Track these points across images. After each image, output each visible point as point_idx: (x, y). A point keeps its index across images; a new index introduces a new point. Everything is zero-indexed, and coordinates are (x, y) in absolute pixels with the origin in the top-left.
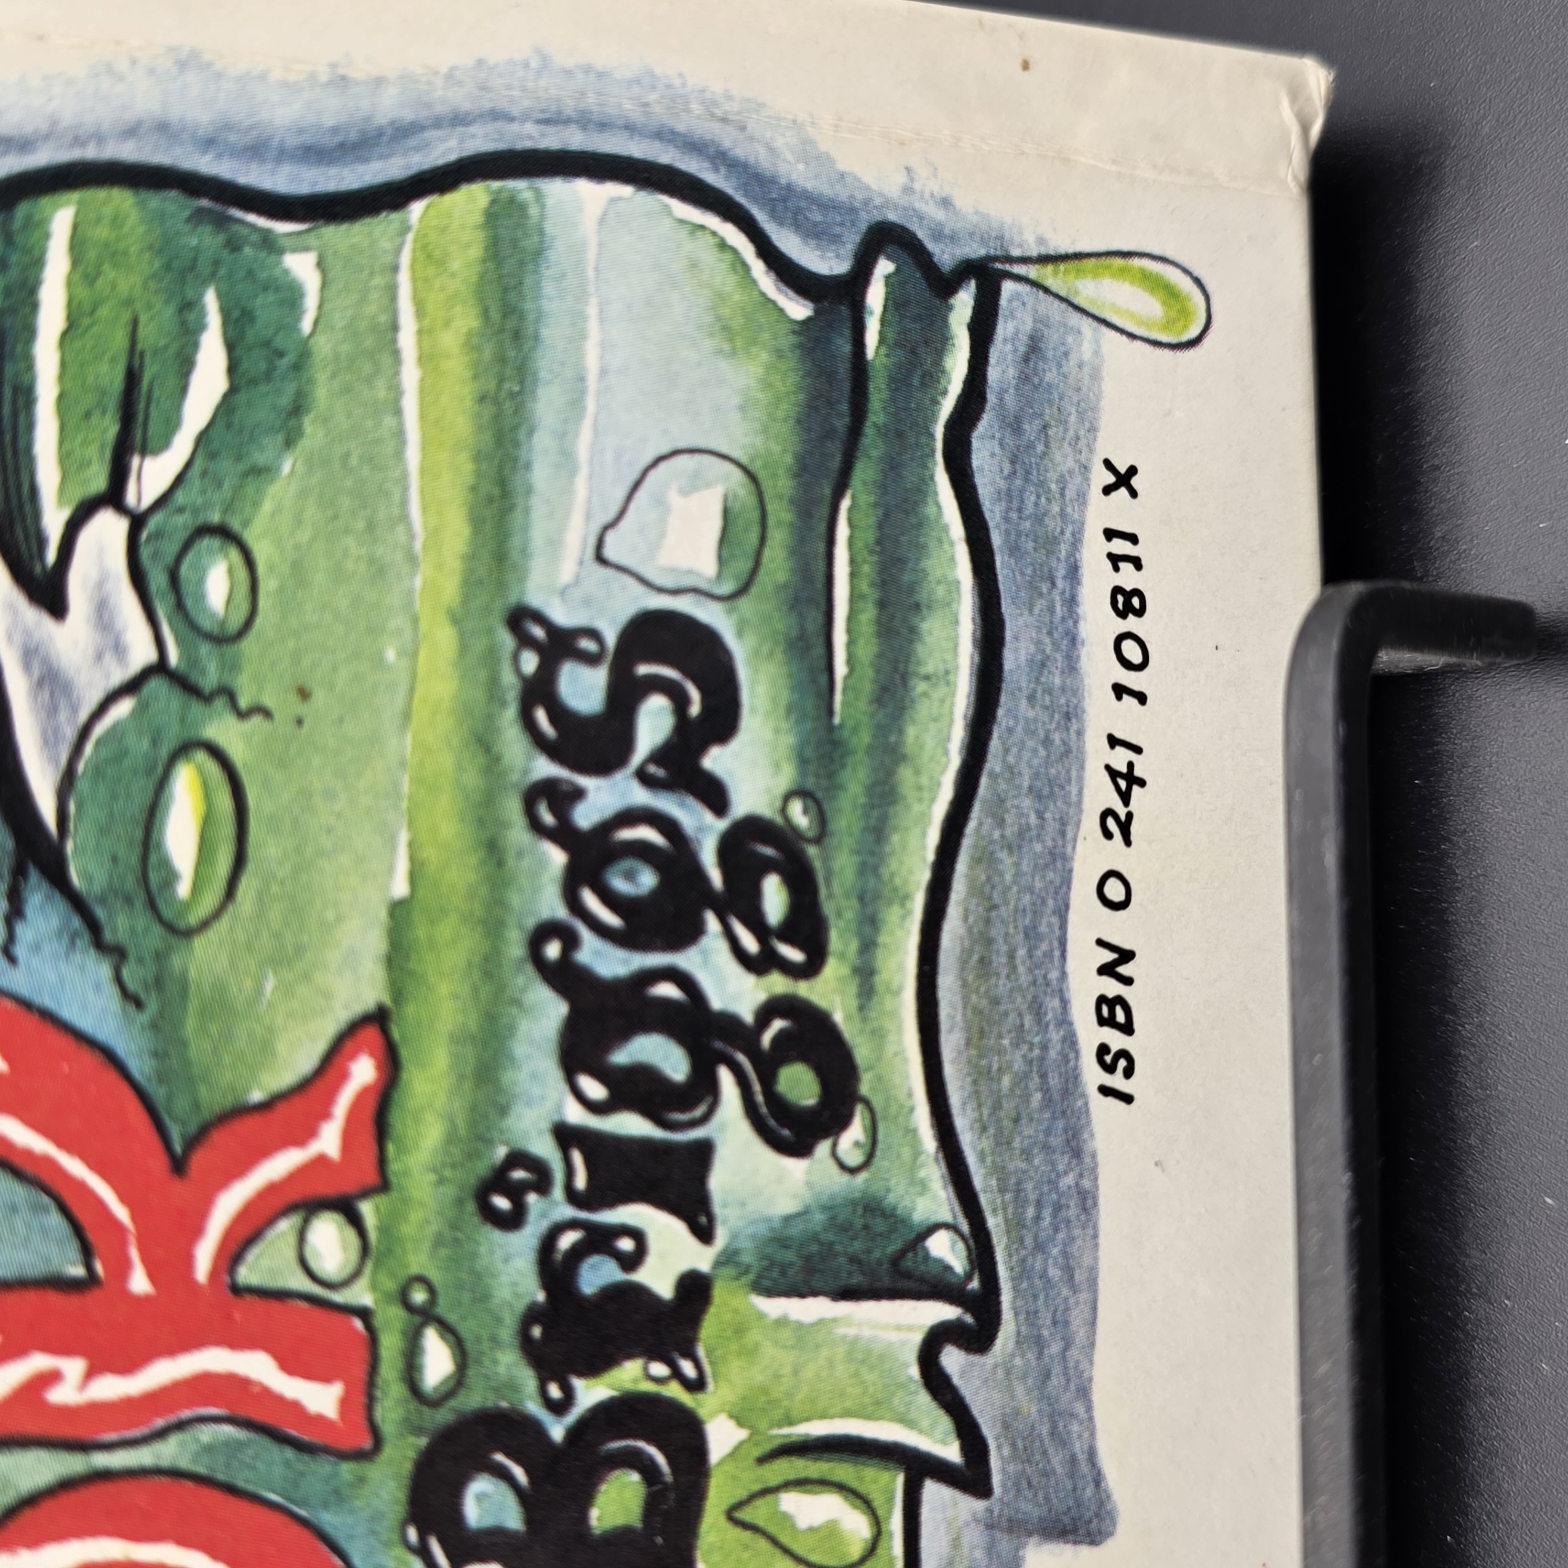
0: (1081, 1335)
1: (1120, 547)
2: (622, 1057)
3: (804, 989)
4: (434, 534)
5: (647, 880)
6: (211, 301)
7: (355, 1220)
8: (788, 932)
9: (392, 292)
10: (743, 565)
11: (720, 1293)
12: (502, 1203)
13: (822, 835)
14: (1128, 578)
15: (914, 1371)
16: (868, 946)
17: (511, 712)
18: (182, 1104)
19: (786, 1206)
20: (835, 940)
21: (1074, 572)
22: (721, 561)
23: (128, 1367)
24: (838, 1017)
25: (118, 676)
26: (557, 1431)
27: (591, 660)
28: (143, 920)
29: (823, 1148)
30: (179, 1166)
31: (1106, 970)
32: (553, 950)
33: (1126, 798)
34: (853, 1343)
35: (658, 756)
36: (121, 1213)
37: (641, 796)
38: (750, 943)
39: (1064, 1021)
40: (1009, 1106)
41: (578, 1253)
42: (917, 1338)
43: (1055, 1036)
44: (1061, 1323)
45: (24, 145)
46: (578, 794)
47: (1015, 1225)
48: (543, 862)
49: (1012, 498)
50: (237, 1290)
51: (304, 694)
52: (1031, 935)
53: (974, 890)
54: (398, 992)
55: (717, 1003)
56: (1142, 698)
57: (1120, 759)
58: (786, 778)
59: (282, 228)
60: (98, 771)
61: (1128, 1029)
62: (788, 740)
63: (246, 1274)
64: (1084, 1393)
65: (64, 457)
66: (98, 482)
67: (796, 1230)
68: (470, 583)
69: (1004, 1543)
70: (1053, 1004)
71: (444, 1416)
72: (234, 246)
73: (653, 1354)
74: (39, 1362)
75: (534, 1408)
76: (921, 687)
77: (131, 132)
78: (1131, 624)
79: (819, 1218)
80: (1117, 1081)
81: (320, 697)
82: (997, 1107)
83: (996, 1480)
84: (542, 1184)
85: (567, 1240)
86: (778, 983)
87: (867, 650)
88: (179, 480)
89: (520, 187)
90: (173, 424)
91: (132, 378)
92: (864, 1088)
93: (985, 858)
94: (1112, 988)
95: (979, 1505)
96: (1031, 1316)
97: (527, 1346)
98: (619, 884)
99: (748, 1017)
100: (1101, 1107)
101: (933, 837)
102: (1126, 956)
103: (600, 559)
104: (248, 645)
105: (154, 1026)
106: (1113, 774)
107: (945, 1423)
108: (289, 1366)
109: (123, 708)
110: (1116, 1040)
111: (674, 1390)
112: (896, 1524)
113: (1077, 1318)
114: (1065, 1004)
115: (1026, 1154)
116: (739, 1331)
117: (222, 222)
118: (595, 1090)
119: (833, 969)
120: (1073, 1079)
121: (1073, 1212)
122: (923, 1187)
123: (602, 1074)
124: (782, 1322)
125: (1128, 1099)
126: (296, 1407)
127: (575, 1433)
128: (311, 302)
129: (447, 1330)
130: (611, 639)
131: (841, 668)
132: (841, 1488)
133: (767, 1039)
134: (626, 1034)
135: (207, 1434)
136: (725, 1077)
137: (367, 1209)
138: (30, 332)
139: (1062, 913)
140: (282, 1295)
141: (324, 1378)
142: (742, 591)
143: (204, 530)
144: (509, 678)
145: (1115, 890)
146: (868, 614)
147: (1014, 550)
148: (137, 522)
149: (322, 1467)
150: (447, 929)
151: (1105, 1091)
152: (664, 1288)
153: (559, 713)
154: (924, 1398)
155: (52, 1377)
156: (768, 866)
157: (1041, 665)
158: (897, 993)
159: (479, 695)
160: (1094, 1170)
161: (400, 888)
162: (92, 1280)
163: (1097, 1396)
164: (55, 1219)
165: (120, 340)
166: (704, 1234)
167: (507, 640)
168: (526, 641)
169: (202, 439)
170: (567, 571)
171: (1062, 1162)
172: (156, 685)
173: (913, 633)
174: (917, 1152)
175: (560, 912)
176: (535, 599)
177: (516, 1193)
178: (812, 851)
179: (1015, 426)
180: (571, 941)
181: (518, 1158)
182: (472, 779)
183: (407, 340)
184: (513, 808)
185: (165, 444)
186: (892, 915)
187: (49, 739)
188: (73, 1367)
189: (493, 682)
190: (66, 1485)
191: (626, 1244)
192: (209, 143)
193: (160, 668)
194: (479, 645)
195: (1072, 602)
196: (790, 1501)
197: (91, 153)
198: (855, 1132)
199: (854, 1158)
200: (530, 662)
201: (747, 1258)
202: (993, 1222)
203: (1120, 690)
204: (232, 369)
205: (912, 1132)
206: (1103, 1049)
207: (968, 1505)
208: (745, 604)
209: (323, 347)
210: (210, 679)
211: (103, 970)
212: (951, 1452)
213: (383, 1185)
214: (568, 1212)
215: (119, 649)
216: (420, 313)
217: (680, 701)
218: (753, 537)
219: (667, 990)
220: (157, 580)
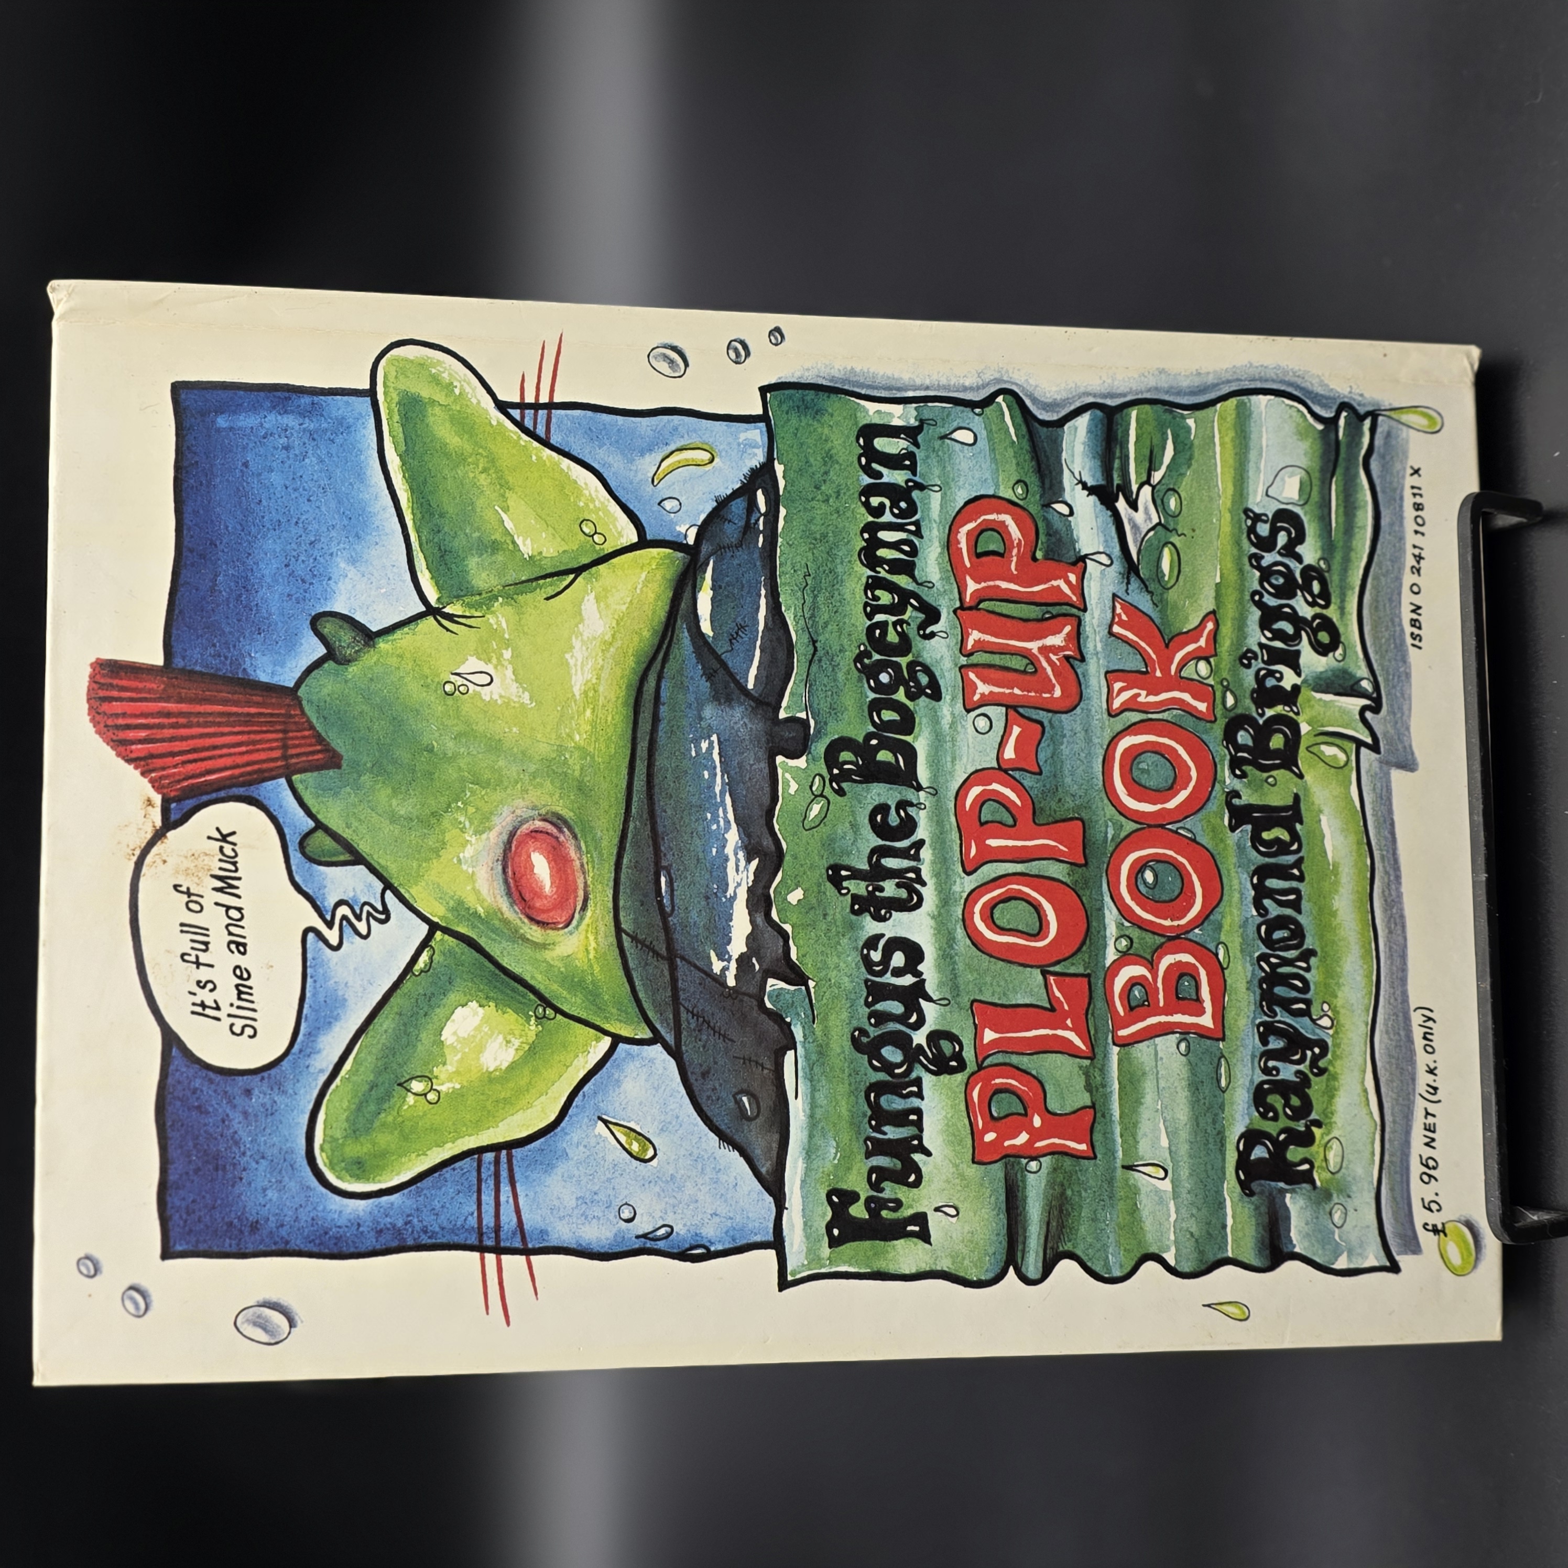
0: (1407, 712)
1: (1416, 491)
2: (1275, 626)
3: (1324, 612)
4: (1224, 490)
5: (1281, 581)
6: (1169, 432)
7: (1209, 663)
8: (1320, 596)
9: (1213, 427)
10: (1306, 497)
11: (1303, 690)
12: (1245, 662)
13: (1329, 570)
14: (1418, 500)
15: (1358, 717)
16: (1343, 601)
17: (1245, 535)
18: (1167, 631)
19: (1321, 669)
20: (1333, 599)
21: (1402, 498)
22: (1300, 495)
23: (1157, 694)
24: (1335, 620)
25: (1150, 526)
26: (1261, 722)
27: (1266, 522)
28: (1157, 586)
29: (1331, 655)
30: (1167, 646)
31: (1413, 611)
32: (1257, 598)
33: (1418, 562)
34: (1340, 707)
35: (1283, 548)
36: (1154, 656)
37: (1279, 558)
38: (1310, 599)
39: (1401, 625)
40: (1384, 647)
41: (1265, 676)
42: (1358, 708)
43: (1398, 629)
44: (1401, 708)
45: (1124, 395)
46: (1263, 557)
47: (1387, 680)
48: (1254, 575)
49: (1382, 477)
50: (1182, 678)
51: (1194, 530)
52: (1390, 600)
53: (1373, 587)
54: (1218, 607)
55: (1301, 614)
56: (1423, 534)
57: (1417, 552)
58: (1319, 555)
59: (1186, 412)
60: (1146, 548)
61: (1420, 628)
62: (1319, 544)
63: (1183, 674)
64: (1408, 729)
65: (1136, 472)
66: (1145, 479)
67: (1324, 676)
68: (1234, 502)
69: (1385, 768)
70: (1397, 620)
71: (1232, 714)
72: (1174, 418)
73: (1285, 704)
74: (1135, 691)
75: (1255, 715)
76: (1357, 530)
77: (1149, 390)
78: (1419, 513)
79: (1330, 673)
80: (1416, 643)
81: (1197, 531)
82: (1381, 647)
83: (1382, 749)
84: (1256, 658)
85: (1262, 673)
86: (1317, 610)
87: (1341, 520)
88: (1163, 477)
89: (1244, 398)
90: (1161, 463)
91: (1151, 452)
92: (1342, 639)
93: (1376, 578)
94: (1415, 616)
95: (1377, 756)
96: (1392, 706)
97: (1252, 698)
98: (1274, 581)
99: (1309, 618)
100: (1411, 649)
101: (1361, 572)
102: (1419, 608)
103: (1267, 495)
104: (1180, 518)
105: (1160, 611)
106: (1415, 556)
107: (1367, 732)
108: (1194, 697)
109: (1152, 533)
110: (1416, 631)
111: (1291, 714)
112: (1353, 758)
113: (1405, 708)
114: (1401, 620)
115: (1390, 661)
116: (1309, 701)
117: (1171, 412)
118: (1269, 635)
119: (1333, 607)
120: (1403, 642)
121: (1403, 678)
122: (1360, 668)
123: (1271, 631)
124: (1320, 700)
125: (1420, 648)
126: (1195, 708)
127: (1265, 722)
128: (1193, 431)
129: (1232, 693)
130: (1270, 516)
131: (1334, 525)
132: (1338, 746)
133: (1315, 624)
134: (1277, 621)
135: (1175, 712)
136: (1303, 634)
137: (1212, 660)
138: (1128, 441)
139: (1400, 594)
140: (1192, 680)
141: (1203, 701)
142: (1305, 503)
143: (1170, 489)
144: (1244, 526)
145: (1415, 589)
146: (1341, 510)
147: (1384, 492)
148: (1154, 487)
149: (1203, 724)
150: (1230, 590)
151: (1413, 645)
152: (1289, 688)
153: (1257, 536)
154: (1360, 725)
155: (1139, 695)
156: (1314, 578)
157: (1392, 524)
158: (1351, 614)
159: (1237, 531)
160: (1410, 667)
161: (1218, 580)
162: (1147, 672)
163: (1412, 730)
164: (1139, 656)
165: (1148, 443)
166: (1299, 674)
167: (1244, 517)
168: (1248, 517)
169: (1168, 467)
170: (1258, 499)
171: (1400, 664)
172: (1159, 528)
173: (1354, 515)
174: (1357, 658)
175: (1259, 588)
176: (1250, 506)
177: (1249, 659)
178: (1326, 575)
179: (1383, 457)
180: (1262, 596)
181: (1249, 651)
182: (1235, 553)
183: (1217, 440)
184: (1246, 560)
185: (1159, 469)
186: (1349, 593)
187: (1135, 541)
188: (1144, 693)
189: (1240, 527)
190: (1142, 721)
191: (1278, 675)
192: (1167, 392)
193: (1159, 524)
194: (1236, 518)
195: (1401, 506)
196: (1323, 747)
197: (1140, 396)
198: (1340, 651)
199: (1340, 658)
200: (1249, 522)
201: (1310, 682)
202: (1380, 679)
203: (1416, 532)
204: (1175, 449)
205: (1356, 653)
206: (1412, 634)
207: (1374, 756)
208: (1307, 507)
209: (1196, 442)
210: (1171, 528)
211: (1149, 597)
212: (1369, 740)
213: (1216, 655)
214: (1262, 665)
215: (1150, 519)
216: (1220, 432)
217: (1289, 533)
218: (1308, 489)
219: (1287, 610)
220: (1159, 502)
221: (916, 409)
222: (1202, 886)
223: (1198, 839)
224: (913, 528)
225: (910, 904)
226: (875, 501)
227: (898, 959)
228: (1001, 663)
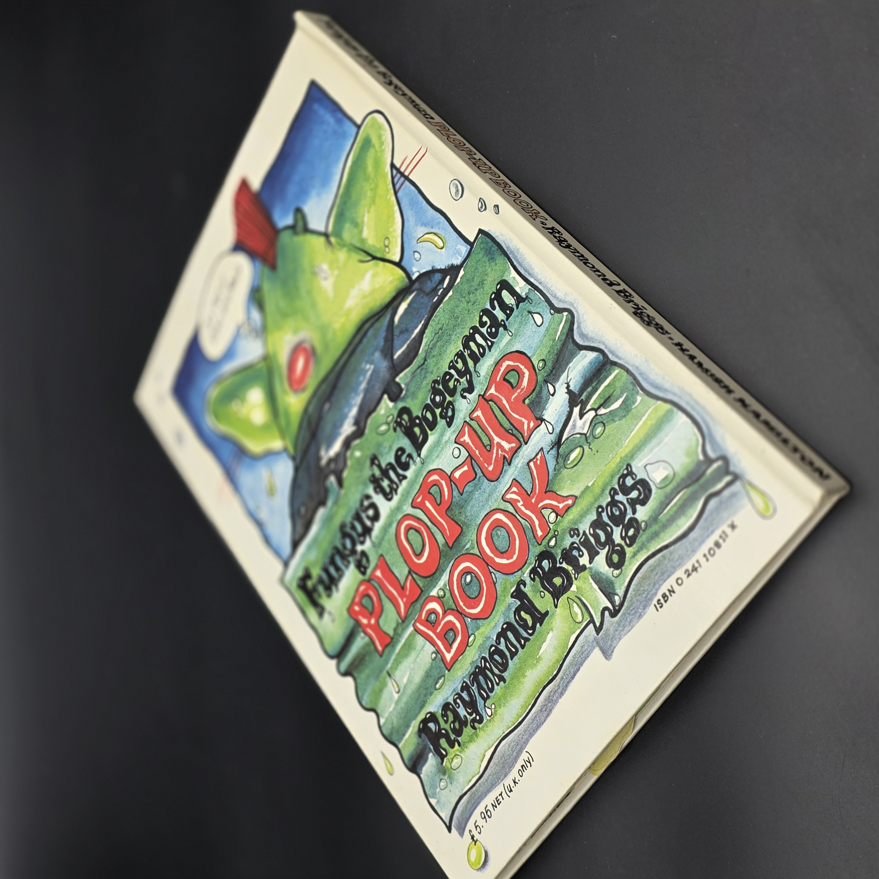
0: (625, 632)
1: (724, 536)
2: (598, 531)
3: (625, 547)
4: (627, 446)
5: (617, 513)
6: (625, 394)
7: (557, 518)
8: (630, 538)
9: (647, 411)
10: (663, 485)
11: (587, 571)
12: (572, 533)
13: (644, 531)
14: (721, 541)
15: (601, 609)
16: (638, 551)
17: (618, 476)
18: (551, 486)
19: (602, 570)
20: (634, 546)
21: (712, 532)
22: (661, 482)
23: (526, 509)
24: (627, 555)
25: (581, 432)
26: (558, 565)
27: (633, 479)
28: (562, 462)
29: (612, 569)
30: (546, 492)
31: (669, 591)
32: (600, 510)
33: (693, 571)
34: (597, 596)
35: (631, 499)
36: (537, 491)
37: (625, 502)
38: (624, 534)
39: (657, 590)
40: (639, 592)
41: (575, 548)
42: (605, 606)
43: (654, 591)
44: (624, 626)
45: (620, 359)
46: (618, 494)
47: (628, 608)
48: (607, 499)
49: (711, 513)
50: (541, 512)
51: (597, 452)
52: (663, 574)
53: (659, 560)
54: (580, 497)
55: (614, 537)
56: (707, 560)
57: (696, 565)
58: (646, 518)
59: (641, 392)
60: (570, 441)
61: (666, 601)
62: (650, 514)
63: (542, 511)
64: (620, 639)
65: (595, 401)
66: (596, 407)
67: (601, 575)
68: (626, 456)
69: (595, 644)
70: (657, 586)
71: (549, 549)
72: (633, 390)
73: (574, 569)
74: (519, 498)
75: (558, 560)
76: (674, 525)
77: (633, 366)
78: (716, 549)
79: (604, 577)
80: (658, 606)
81: (599, 453)
82: (638, 590)
83: (600, 634)
84: (578, 535)
85: (575, 545)
86: (623, 543)
87: (671, 513)
88: (605, 414)
89: (675, 410)
90: (609, 407)
91: (609, 397)
92: (623, 568)
93: (664, 557)
94: (668, 593)
95: (596, 635)
96: (621, 621)
97: (562, 551)
98: (614, 510)
99: (616, 543)
100: (652, 606)
101: (659, 547)
102: (674, 592)
103: (645, 467)
104: (596, 440)
105: (555, 474)
106: (693, 566)
107: (600, 620)
108: (539, 525)
109: (578, 436)
110: (662, 601)
111: (573, 576)
112: (585, 624)
113: (627, 629)
114: (659, 588)
115: (637, 600)
116: (585, 579)
117: (634, 386)
118: (592, 532)
119: (631, 549)
120: (651, 599)
121: (637, 615)
122: (620, 589)
123: (594, 531)
124: (591, 584)
125: (657, 610)
126: (536, 531)
127: (560, 568)
128: (636, 404)
129: (556, 540)
130: (638, 478)
131: (665, 511)
132: (582, 611)
133: (616, 548)
134: (601, 529)
135: (527, 524)
136: (607, 547)
137: (559, 517)
138: (603, 382)
139: (669, 576)
140: (544, 517)
141: (542, 532)
142: (660, 488)
143: (602, 422)
144: (621, 471)
145: (680, 582)
146: (675, 508)
147: (706, 520)
148: (596, 415)
149: (534, 540)
150: (591, 495)
151: (655, 606)
152: (581, 564)
153: (624, 482)
154: (600, 613)
155: (519, 502)
156: (634, 527)
157: (695, 540)
158: (638, 561)
159: (616, 470)
160: (645, 614)
161: (590, 485)
162: (529, 495)
163: (621, 641)
164: (531, 485)
165: (611, 392)
166: (590, 563)
167: (625, 467)
168: (627, 469)
169: (611, 411)
170: (639, 465)
171: (641, 607)
172: (583, 436)
173: (679, 517)
174: (623, 583)
175: (604, 506)
176: (632, 465)
177: (575, 534)
178: (641, 531)
179: (721, 503)
180: (603, 511)
181: (577, 530)
182: (607, 480)
183: (644, 418)
184: (609, 488)
185: (606, 408)
186: (645, 551)
187: (569, 433)
188: (522, 503)
189: (619, 470)
190: (512, 514)
191: (581, 553)
192: (640, 374)
193: (585, 434)
194: (621, 465)
195: (708, 536)
196: (575, 605)
197: (626, 365)
198: (617, 572)
199: (615, 575)
200: (625, 472)
201: (593, 571)
202: (626, 604)
203: (705, 556)
204: (620, 406)
205: (625, 580)
206: (659, 600)
207: (594, 633)
208: (659, 491)
209: (633, 410)
210: (589, 441)
211: (555, 463)
212: (598, 624)
213: (562, 517)
214: (578, 542)
215: (583, 429)
216: (649, 416)
217: (640, 494)
218: (667, 483)
219: (609, 529)
220: (593, 424)
221: (529, 289)
222: (484, 605)
223: (496, 585)
224: (490, 344)
225: (388, 497)
226: (485, 319)
227: (371, 512)
228: (480, 435)
